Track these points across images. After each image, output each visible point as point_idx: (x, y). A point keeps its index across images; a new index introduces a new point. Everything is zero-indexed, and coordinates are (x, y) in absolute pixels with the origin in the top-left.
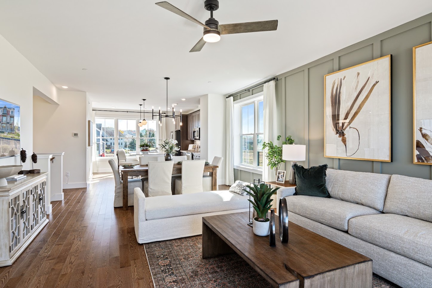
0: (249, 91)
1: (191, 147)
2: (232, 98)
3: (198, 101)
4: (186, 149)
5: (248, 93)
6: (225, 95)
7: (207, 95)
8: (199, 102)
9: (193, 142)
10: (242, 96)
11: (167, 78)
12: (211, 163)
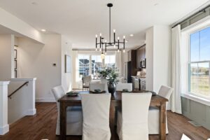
0: (205, 12)
1: (139, 73)
2: (179, 26)
3: (143, 35)
4: (135, 75)
5: (204, 14)
6: (170, 26)
7: (152, 27)
8: (144, 37)
9: (140, 70)
10: (192, 21)
11: (110, 5)
12: (157, 93)
